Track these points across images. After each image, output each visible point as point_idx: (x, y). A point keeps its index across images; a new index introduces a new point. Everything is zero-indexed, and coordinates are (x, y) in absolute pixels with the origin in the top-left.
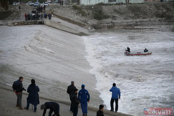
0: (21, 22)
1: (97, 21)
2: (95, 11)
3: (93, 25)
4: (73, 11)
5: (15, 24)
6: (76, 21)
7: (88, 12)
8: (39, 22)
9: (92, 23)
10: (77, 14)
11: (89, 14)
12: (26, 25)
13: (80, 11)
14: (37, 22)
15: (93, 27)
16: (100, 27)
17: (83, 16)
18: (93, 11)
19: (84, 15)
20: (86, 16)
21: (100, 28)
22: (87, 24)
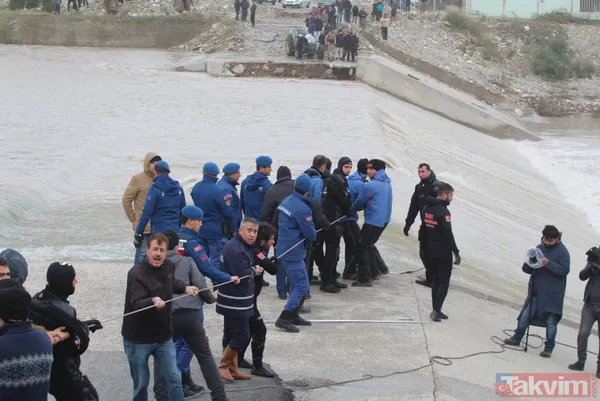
0: (262, 64)
1: (546, 86)
2: (538, 41)
3: (533, 98)
4: (446, 37)
5: (236, 70)
6: (464, 77)
7: (509, 45)
8: (334, 68)
9: (529, 90)
10: (464, 51)
11: (511, 54)
12: (278, 75)
13: (475, 39)
14: (328, 67)
15: (532, 105)
16: (562, 110)
17: (488, 59)
18: (528, 43)
19: (490, 54)
20: (501, 59)
21: (563, 114)
22: (509, 92)
